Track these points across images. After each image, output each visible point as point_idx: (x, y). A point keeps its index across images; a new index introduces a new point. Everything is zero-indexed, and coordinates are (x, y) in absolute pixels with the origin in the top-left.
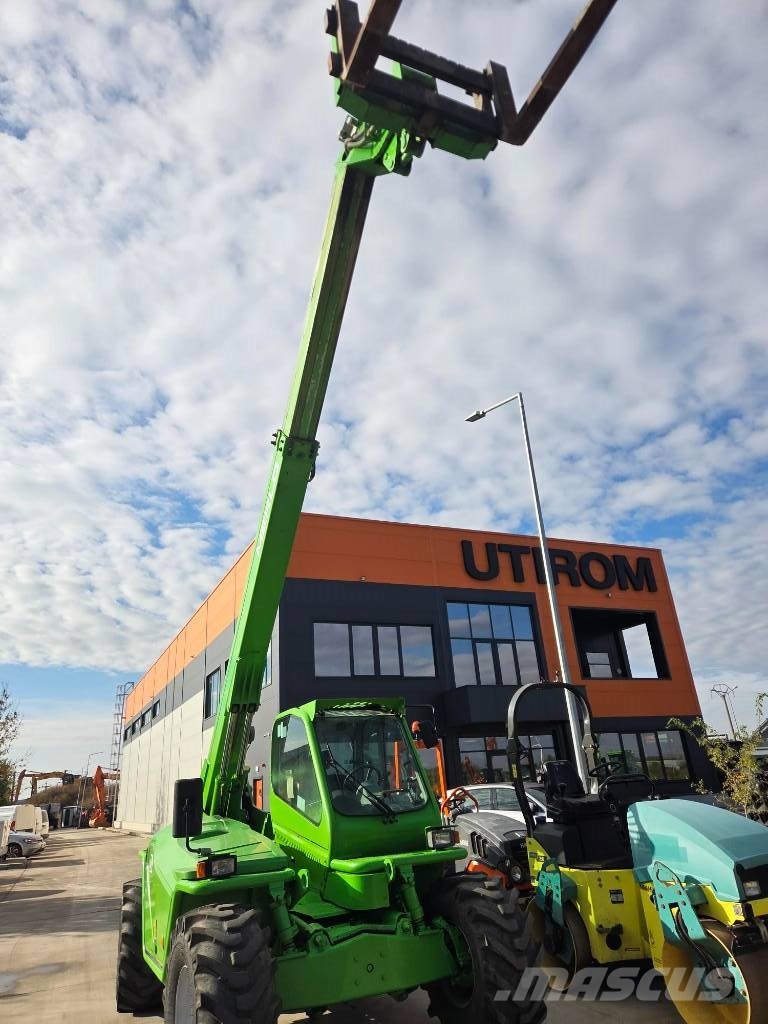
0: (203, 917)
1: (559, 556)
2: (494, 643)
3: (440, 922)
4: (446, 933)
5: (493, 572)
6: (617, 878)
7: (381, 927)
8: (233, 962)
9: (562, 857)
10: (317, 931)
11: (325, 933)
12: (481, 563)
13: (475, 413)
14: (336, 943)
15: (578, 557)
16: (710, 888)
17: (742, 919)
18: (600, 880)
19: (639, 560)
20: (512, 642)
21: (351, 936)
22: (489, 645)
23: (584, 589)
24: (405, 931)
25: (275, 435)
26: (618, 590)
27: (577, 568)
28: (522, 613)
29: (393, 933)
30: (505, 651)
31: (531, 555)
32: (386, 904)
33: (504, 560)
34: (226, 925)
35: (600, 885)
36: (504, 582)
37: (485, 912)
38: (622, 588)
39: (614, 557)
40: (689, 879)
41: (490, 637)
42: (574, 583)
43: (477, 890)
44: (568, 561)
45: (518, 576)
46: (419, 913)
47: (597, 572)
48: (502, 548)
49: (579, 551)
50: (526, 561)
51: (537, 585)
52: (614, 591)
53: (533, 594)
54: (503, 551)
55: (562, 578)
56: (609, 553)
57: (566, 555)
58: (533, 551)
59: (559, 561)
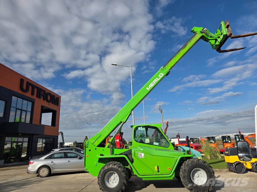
5: (27, 91)
12: (25, 87)
19: (57, 97)
20: (26, 111)
22: (20, 111)
23: (45, 102)
27: (45, 96)
31: (37, 89)
33: (30, 88)
38: (52, 103)
39: (53, 95)
41: (21, 109)
42: (44, 99)
45: (32, 94)
47: (49, 98)
48: (30, 84)
49: (47, 92)
50: (36, 90)
51: (36, 98)
52: (51, 104)
53: (35, 100)
54: (31, 86)
55: (42, 97)
56: (52, 94)
57: (44, 92)
58: (38, 88)
59: (42, 93)
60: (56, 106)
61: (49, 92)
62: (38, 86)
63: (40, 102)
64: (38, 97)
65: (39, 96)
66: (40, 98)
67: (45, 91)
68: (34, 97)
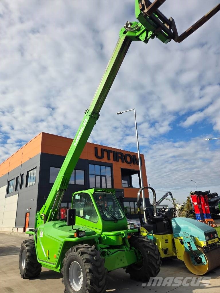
0: (82, 248)
1: (120, 154)
2: (101, 176)
3: (133, 248)
4: (135, 250)
5: (102, 157)
6: (167, 236)
7: (122, 250)
8: (95, 259)
9: (152, 231)
10: (107, 251)
11: (110, 251)
12: (99, 154)
13: (120, 112)
14: (112, 254)
15: (124, 155)
16: (197, 238)
17: (206, 245)
18: (163, 237)
20: (105, 176)
21: (116, 252)
22: (99, 177)
23: (125, 163)
24: (127, 250)
25: (86, 111)
26: (133, 165)
27: (124, 158)
28: (109, 169)
29: (124, 251)
30: (103, 179)
32: (122, 243)
33: (105, 154)
34: (90, 249)
35: (163, 238)
36: (105, 160)
37: (148, 245)
38: (134, 164)
40: (191, 236)
41: (100, 175)
42: (123, 162)
43: (144, 239)
44: (121, 156)
45: (109, 159)
46: (129, 246)
47: (128, 159)
48: (105, 150)
51: (113, 161)
52: (132, 165)
53: (112, 164)
54: (106, 151)
55: (120, 160)
56: (132, 155)
57: (121, 154)
58: (113, 152)
59: (120, 155)
61: (127, 153)
63: (119, 166)
64: (115, 161)
65: (116, 159)
66: (118, 161)
67: (123, 153)
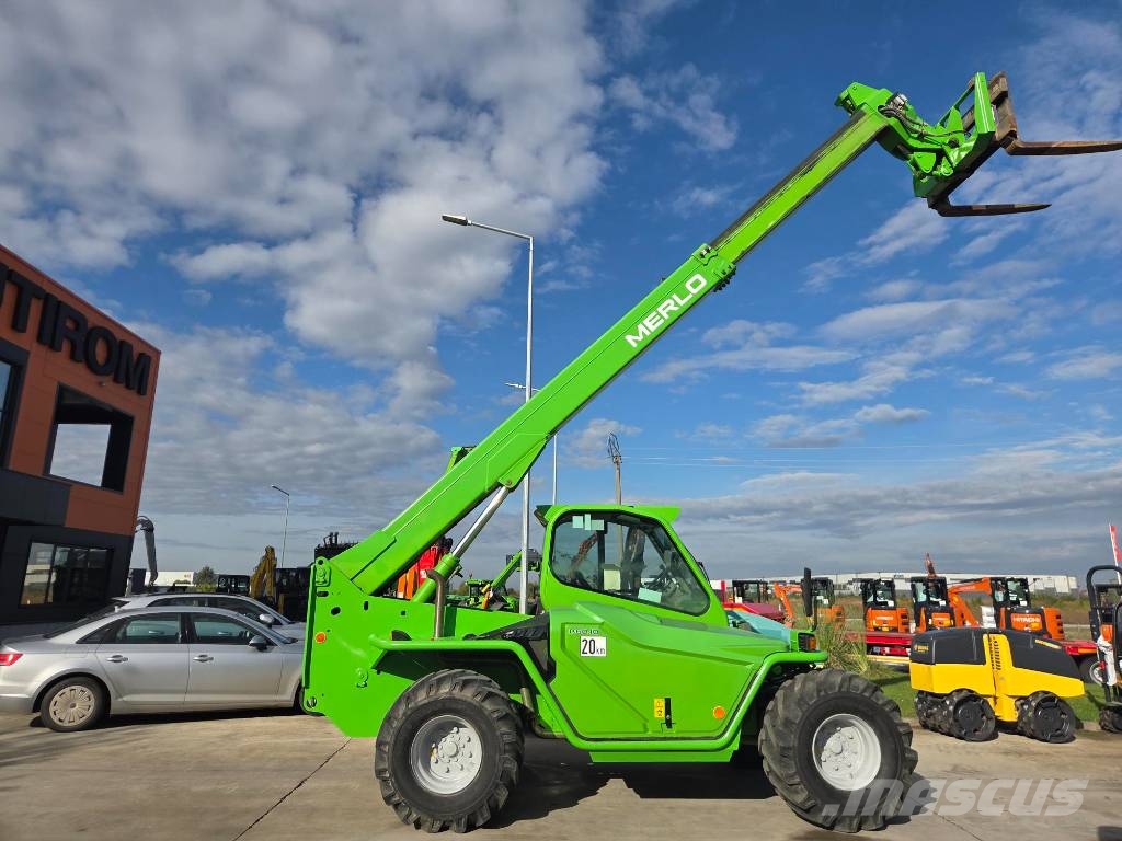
1: (71, 318)
19: (141, 354)
23: (81, 369)
26: (112, 382)
27: (84, 340)
31: (41, 302)
33: (9, 294)
38: (116, 380)
39: (122, 342)
42: (73, 358)
44: (76, 328)
45: (17, 325)
47: (100, 352)
48: (14, 277)
49: (92, 321)
50: (35, 308)
51: (35, 344)
52: (107, 382)
53: (28, 353)
54: (14, 283)
55: (66, 346)
56: (119, 336)
57: (79, 320)
58: (47, 299)
59: (69, 324)
60: (132, 395)
61: (100, 323)
62: (48, 289)
63: (52, 370)
64: (44, 344)
65: (49, 338)
66: (54, 346)
67: (86, 320)
68: (26, 340)
